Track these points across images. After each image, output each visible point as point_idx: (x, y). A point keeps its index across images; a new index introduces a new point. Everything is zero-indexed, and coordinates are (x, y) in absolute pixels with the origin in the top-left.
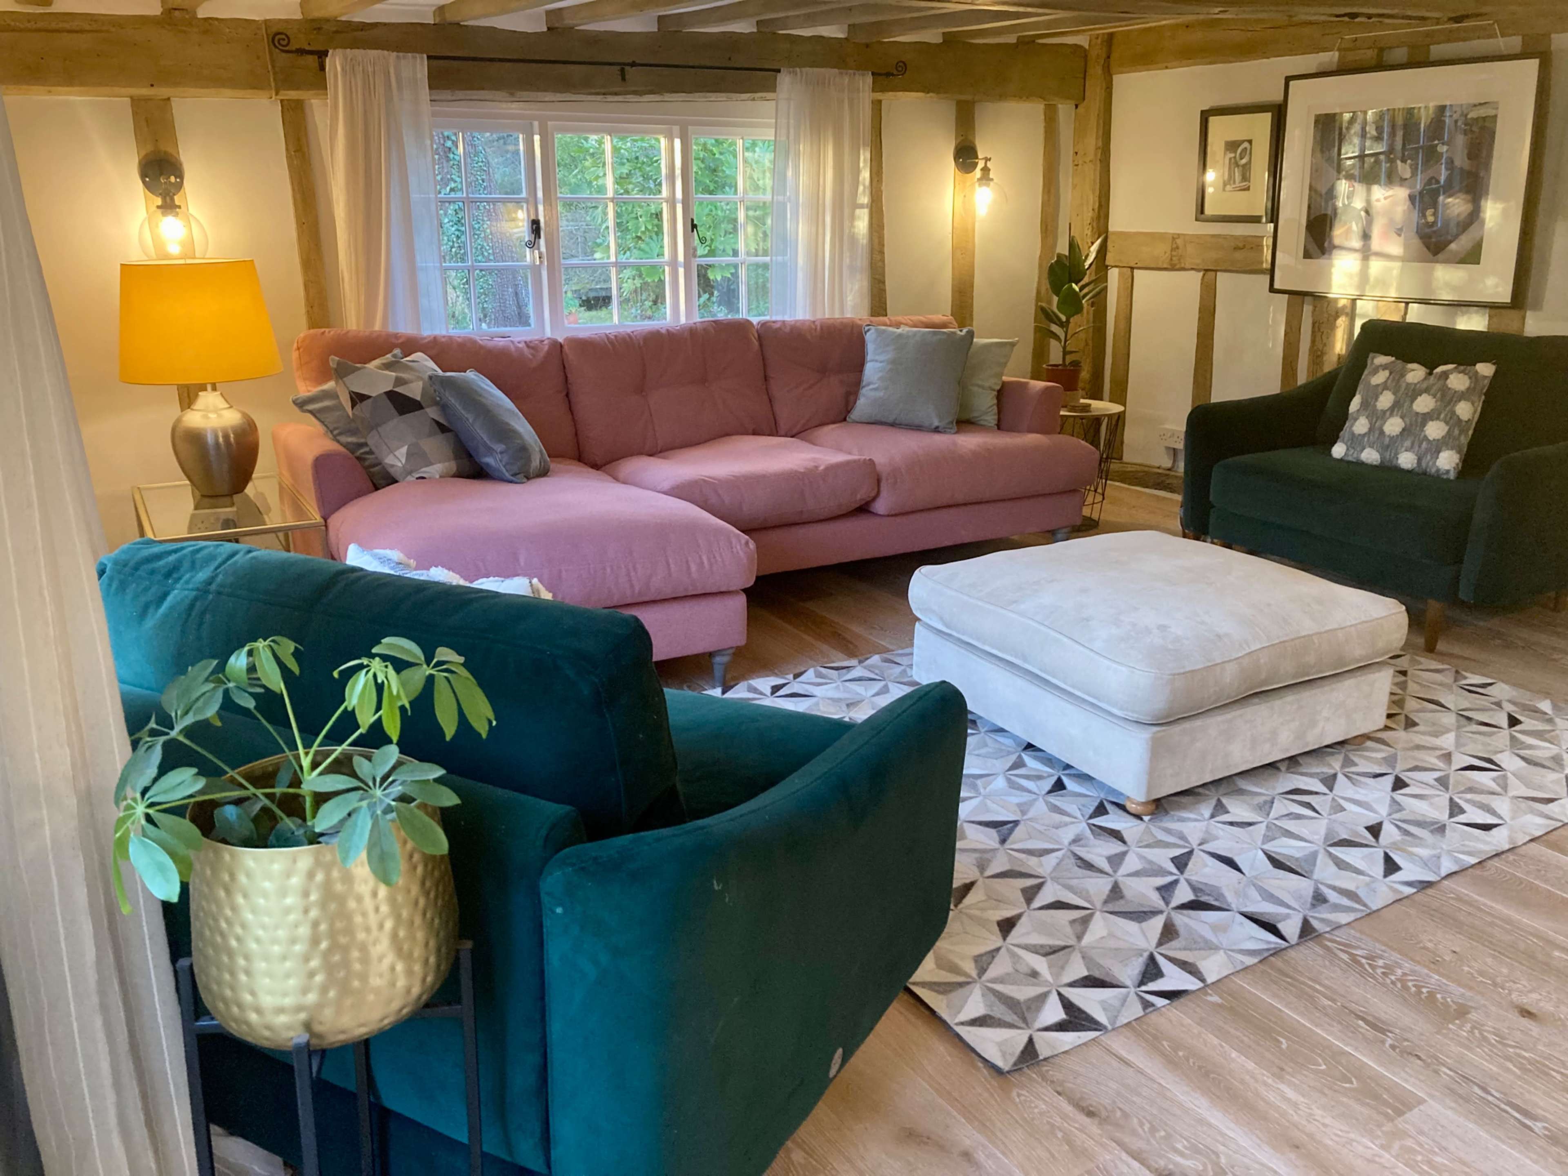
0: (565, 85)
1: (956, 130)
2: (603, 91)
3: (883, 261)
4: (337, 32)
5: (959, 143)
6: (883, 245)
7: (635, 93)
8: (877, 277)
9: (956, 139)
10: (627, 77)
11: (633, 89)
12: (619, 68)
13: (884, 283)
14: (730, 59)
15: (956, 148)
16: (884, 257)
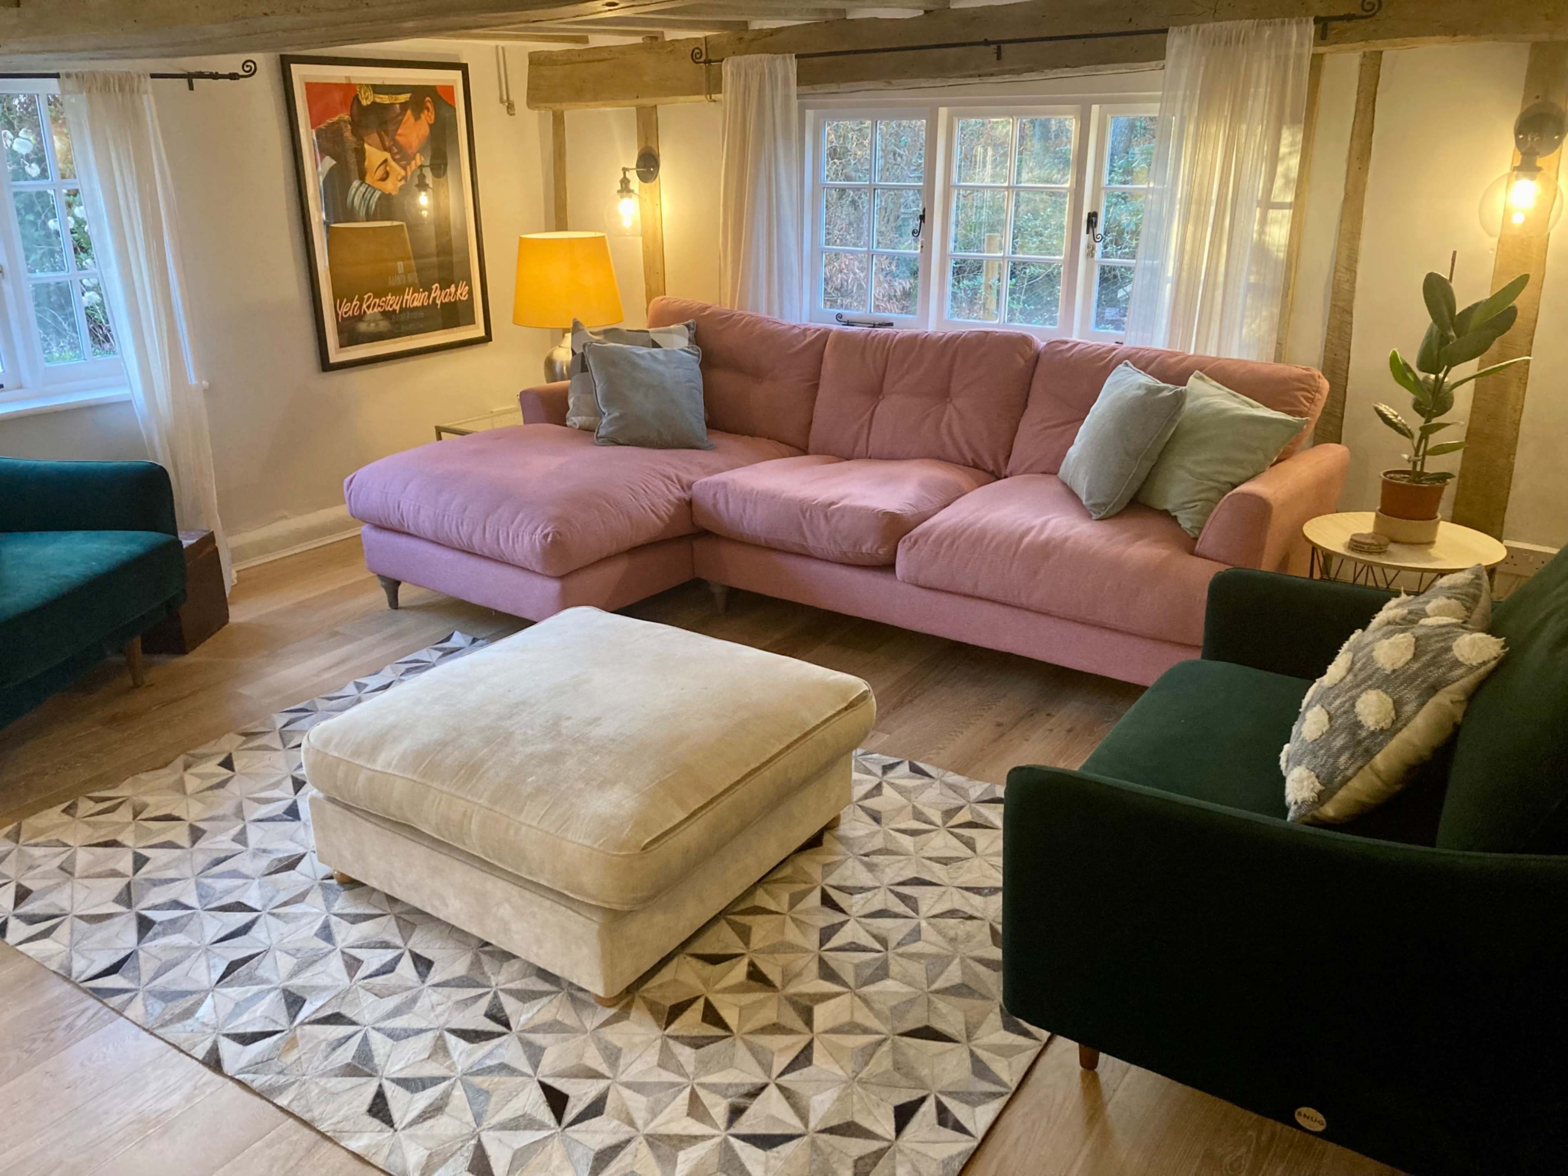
0: (941, 71)
1: (1527, 87)
2: (976, 72)
3: (1353, 282)
4: (753, 40)
5: (1528, 110)
6: (1356, 261)
7: (1011, 72)
8: (1341, 304)
9: (1524, 100)
10: (1003, 54)
11: (1008, 67)
12: (995, 46)
13: (1351, 314)
14: (1130, 20)
15: (1522, 115)
16: (1355, 278)
